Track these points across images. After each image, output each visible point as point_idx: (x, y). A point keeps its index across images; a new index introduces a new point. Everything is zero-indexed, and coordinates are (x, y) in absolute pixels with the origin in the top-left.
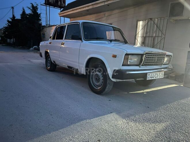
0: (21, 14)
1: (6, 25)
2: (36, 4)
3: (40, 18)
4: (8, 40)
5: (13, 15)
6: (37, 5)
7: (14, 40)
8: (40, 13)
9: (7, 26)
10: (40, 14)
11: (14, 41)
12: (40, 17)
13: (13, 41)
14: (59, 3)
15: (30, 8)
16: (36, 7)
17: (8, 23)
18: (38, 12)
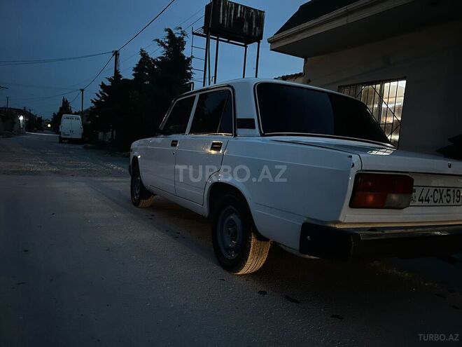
0: (135, 66)
1: (97, 95)
2: (179, 31)
3: (189, 71)
4: (101, 134)
5: (116, 72)
6: (183, 33)
7: (113, 133)
8: (190, 56)
9: (98, 99)
10: (189, 59)
11: (114, 138)
12: (190, 69)
13: (110, 137)
14: (246, 26)
15: (162, 44)
16: (181, 39)
17: (101, 90)
18: (184, 52)
